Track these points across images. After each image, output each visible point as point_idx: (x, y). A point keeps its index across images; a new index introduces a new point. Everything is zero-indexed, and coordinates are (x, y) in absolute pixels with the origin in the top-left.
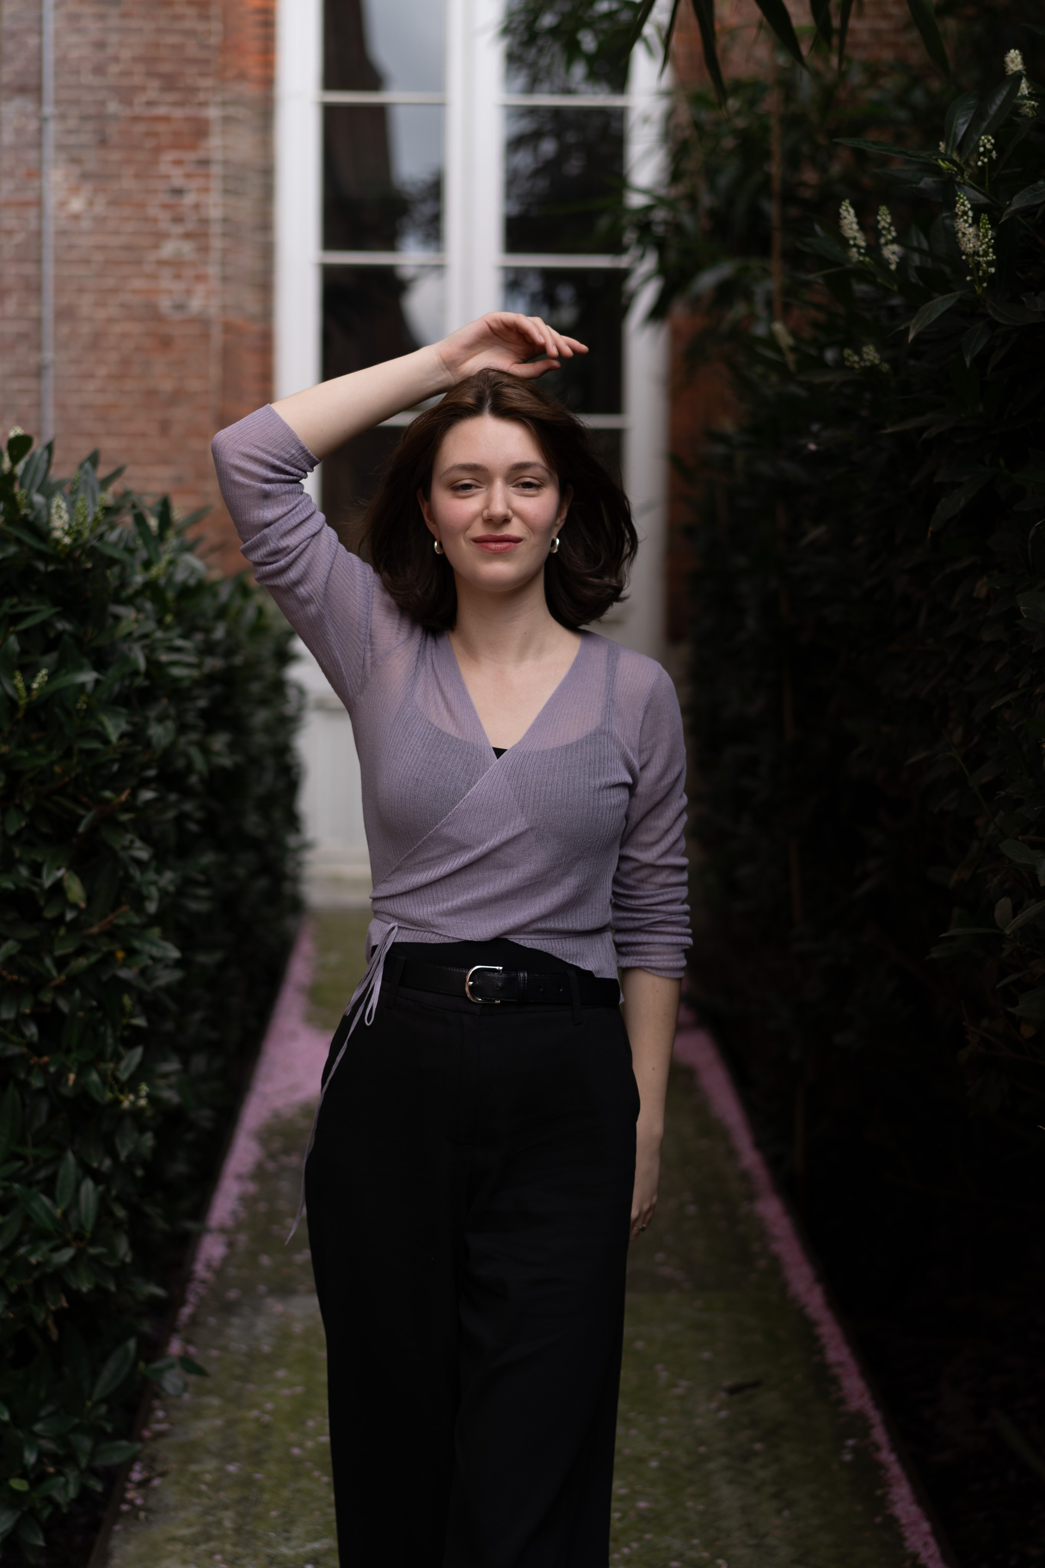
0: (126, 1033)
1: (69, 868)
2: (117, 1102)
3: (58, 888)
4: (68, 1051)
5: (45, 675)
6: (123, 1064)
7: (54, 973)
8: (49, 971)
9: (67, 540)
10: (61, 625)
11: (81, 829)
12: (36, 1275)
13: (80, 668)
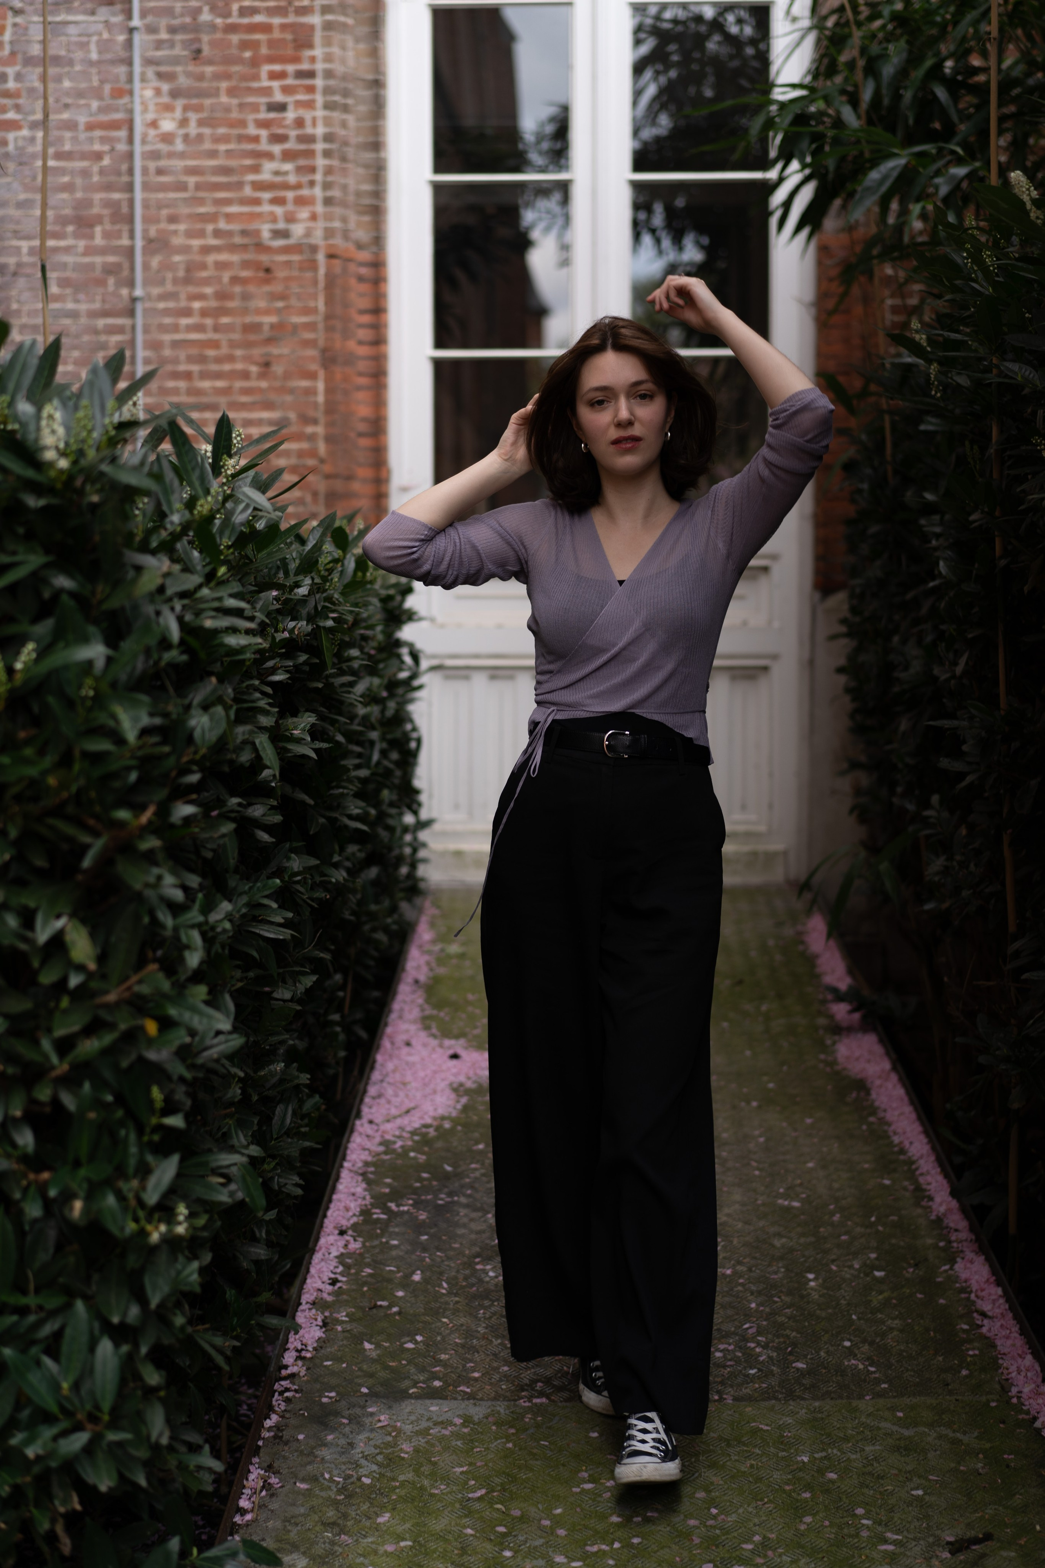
0: (156, 1138)
1: (73, 915)
2: (143, 1234)
3: (58, 942)
4: (77, 1164)
5: (33, 650)
6: (152, 1181)
7: (55, 1059)
8: (46, 1057)
9: (63, 464)
10: (63, 582)
11: (87, 863)
12: (36, 1469)
13: (85, 640)
